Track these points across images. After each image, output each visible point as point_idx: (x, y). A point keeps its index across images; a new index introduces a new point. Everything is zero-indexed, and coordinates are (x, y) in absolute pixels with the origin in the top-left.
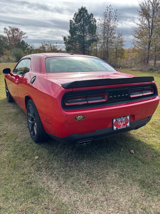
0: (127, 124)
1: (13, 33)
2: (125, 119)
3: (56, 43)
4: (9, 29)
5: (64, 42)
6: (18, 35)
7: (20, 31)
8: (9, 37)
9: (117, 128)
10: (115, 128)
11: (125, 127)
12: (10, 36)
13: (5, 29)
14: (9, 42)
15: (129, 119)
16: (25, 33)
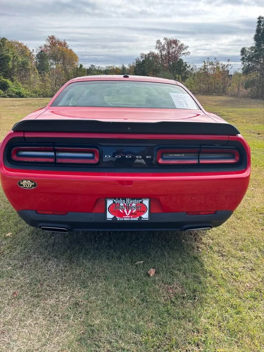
0: (143, 214)
1: (168, 48)
2: (138, 204)
3: (229, 60)
4: (163, 42)
5: (241, 57)
6: (175, 51)
7: (179, 44)
8: (162, 56)
9: (115, 217)
10: (110, 216)
11: (137, 219)
12: (164, 53)
13: (158, 42)
14: (161, 62)
15: (147, 206)
16: (187, 47)
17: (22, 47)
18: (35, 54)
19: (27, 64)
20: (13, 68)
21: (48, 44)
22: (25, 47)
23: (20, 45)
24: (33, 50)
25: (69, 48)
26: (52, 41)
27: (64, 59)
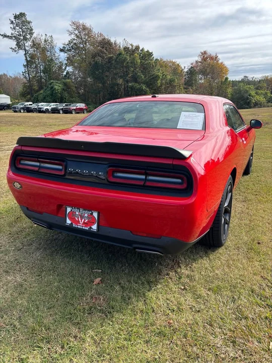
15: (97, 218)
17: (175, 65)
18: (186, 70)
19: (174, 81)
20: (161, 86)
21: (200, 59)
22: (178, 65)
23: (174, 63)
24: (185, 67)
25: (220, 62)
26: (204, 57)
27: (213, 73)
